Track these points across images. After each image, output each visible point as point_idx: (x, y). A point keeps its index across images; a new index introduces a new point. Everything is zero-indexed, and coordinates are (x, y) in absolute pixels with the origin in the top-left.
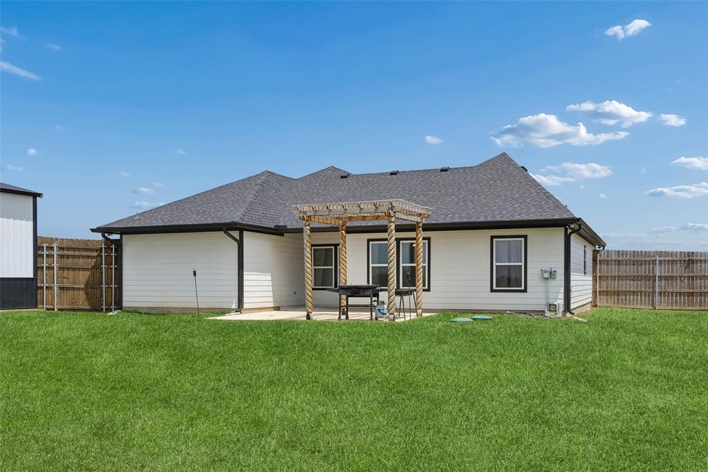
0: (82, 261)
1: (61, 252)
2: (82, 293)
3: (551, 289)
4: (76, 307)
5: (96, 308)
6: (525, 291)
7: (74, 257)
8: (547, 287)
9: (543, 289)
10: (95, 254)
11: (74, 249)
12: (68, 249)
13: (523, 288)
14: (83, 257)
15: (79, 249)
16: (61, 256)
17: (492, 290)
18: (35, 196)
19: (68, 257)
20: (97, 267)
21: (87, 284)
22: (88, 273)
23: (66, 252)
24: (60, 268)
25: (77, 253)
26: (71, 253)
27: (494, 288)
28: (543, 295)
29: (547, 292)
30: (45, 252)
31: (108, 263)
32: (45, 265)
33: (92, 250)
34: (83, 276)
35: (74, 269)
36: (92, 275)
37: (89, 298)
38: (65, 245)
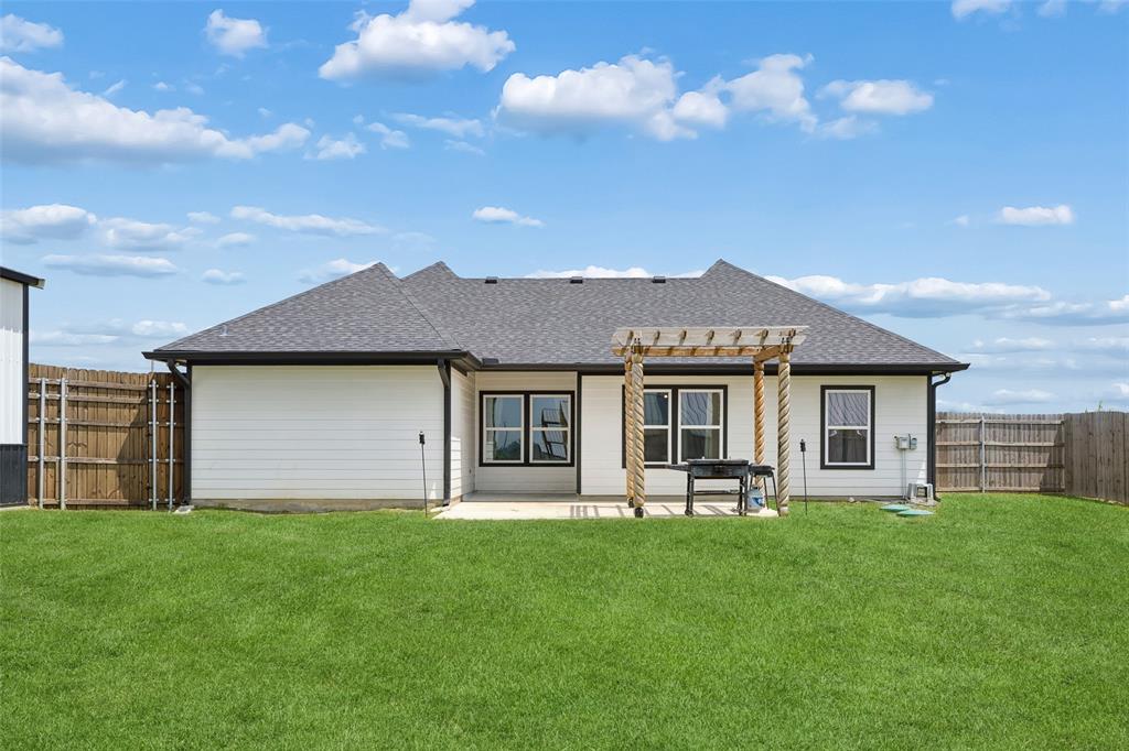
0: (112, 412)
1: (73, 396)
2: (112, 473)
3: (909, 465)
4: (100, 500)
5: (139, 503)
6: (872, 467)
7: (97, 404)
8: (903, 461)
9: (897, 465)
10: (136, 400)
11: (97, 390)
12: (87, 389)
13: (869, 463)
14: (115, 405)
15: (107, 390)
16: (73, 403)
17: (823, 467)
18: (27, 281)
19: (86, 404)
20: (140, 425)
21: (120, 457)
22: (124, 436)
23: (82, 396)
24: (71, 427)
25: (103, 398)
26: (92, 397)
27: (827, 463)
28: (898, 474)
29: (903, 469)
30: (45, 395)
31: (164, 418)
32: (44, 419)
33: (131, 392)
34: (114, 442)
35: (97, 428)
36: (131, 439)
37: (124, 484)
38: (81, 383)
